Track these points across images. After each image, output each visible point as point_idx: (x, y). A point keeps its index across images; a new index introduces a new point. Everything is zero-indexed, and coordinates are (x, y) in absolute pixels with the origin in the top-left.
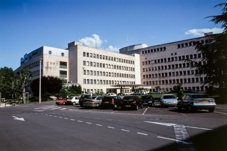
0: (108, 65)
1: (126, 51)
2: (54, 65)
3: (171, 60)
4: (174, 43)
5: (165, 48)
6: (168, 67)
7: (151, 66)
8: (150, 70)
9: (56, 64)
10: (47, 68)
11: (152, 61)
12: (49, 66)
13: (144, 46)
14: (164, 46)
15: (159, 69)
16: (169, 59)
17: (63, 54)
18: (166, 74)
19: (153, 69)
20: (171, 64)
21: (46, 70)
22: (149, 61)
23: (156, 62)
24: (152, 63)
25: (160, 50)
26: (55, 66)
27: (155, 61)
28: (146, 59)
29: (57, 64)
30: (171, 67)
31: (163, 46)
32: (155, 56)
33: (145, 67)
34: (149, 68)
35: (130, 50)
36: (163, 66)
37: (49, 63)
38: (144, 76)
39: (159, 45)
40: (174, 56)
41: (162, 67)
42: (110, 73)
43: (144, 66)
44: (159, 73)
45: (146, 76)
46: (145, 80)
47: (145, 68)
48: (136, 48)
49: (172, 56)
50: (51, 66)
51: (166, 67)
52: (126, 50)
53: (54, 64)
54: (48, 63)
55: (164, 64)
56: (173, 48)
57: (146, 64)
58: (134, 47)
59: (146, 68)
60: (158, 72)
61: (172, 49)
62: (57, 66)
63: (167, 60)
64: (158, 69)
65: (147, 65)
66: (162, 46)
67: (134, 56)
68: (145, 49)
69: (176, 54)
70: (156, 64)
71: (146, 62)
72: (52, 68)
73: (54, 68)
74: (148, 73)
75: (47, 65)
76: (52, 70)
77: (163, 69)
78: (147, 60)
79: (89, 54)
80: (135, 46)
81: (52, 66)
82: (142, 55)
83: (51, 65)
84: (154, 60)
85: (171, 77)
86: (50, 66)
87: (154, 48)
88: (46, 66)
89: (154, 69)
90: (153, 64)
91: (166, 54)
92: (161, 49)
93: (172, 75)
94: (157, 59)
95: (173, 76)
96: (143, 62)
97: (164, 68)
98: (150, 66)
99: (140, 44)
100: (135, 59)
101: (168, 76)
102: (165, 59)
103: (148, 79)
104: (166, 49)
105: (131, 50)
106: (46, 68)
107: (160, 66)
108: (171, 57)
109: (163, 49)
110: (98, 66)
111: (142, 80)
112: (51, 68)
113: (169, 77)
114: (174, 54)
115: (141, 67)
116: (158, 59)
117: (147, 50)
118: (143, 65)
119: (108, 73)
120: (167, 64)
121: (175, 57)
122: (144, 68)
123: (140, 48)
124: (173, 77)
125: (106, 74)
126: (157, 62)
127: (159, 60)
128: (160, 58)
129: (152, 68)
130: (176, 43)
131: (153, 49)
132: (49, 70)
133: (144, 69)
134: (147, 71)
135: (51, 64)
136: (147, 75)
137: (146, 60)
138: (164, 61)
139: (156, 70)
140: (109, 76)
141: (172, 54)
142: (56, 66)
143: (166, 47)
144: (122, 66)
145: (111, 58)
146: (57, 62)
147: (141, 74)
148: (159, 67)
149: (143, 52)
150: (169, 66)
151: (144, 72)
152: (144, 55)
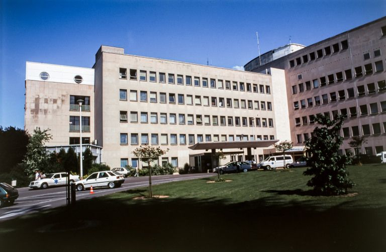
0: (194, 97)
1: (256, 67)
2: (55, 106)
3: (364, 71)
4: (370, 26)
5: (345, 44)
6: (357, 92)
7: (313, 93)
8: (311, 104)
9: (59, 102)
10: (36, 111)
11: (314, 81)
12: (41, 107)
13: (295, 48)
14: (343, 40)
15: (334, 98)
16: (359, 70)
17: (78, 79)
18: (353, 110)
19: (318, 102)
20: (365, 82)
21: (33, 117)
22: (308, 84)
23: (323, 84)
24: (316, 86)
25: (333, 50)
26: (58, 107)
27: (323, 79)
28: (300, 77)
29: (63, 101)
30: (367, 90)
31: (339, 41)
32: (321, 68)
33: (298, 98)
34: (308, 99)
35: (264, 64)
36: (343, 91)
37: (42, 101)
38: (298, 120)
39: (329, 39)
40: (372, 60)
41: (342, 93)
42: (199, 116)
43: (296, 95)
44: (334, 109)
45: (301, 120)
46: (300, 129)
47: (299, 101)
48: (276, 56)
49: (367, 62)
50: (46, 108)
51: (351, 92)
52: (257, 64)
53: (55, 101)
54: (37, 100)
55: (345, 86)
56: (368, 40)
57: (302, 90)
58: (273, 54)
59: (301, 101)
60: (330, 106)
61: (365, 43)
62: (64, 106)
63: (354, 74)
64: (330, 99)
65: (303, 93)
66: (337, 39)
67: (269, 73)
68: (297, 55)
69: (377, 53)
70: (324, 87)
71: (301, 85)
72: (50, 110)
73: (54, 112)
74: (307, 113)
75: (37, 105)
76: (49, 116)
77: (344, 98)
78: (303, 81)
79: (138, 72)
80: (274, 52)
81: (50, 106)
82: (290, 71)
83: (46, 104)
84: (319, 78)
85: (366, 118)
86: (43, 106)
87: (319, 49)
88: (33, 106)
89: (322, 102)
90: (318, 87)
91: (351, 59)
92: (336, 47)
93: (370, 111)
94: (326, 74)
95: (372, 115)
96: (293, 87)
97: (347, 95)
98: (311, 95)
99: (286, 46)
100: (271, 81)
101: (358, 116)
102: (348, 73)
103: (307, 127)
104: (349, 45)
105: (267, 63)
106: (32, 111)
107: (334, 93)
108: (363, 63)
109: (341, 47)
110: (163, 101)
111: (292, 130)
112: (46, 111)
113: (361, 117)
114: (372, 55)
115: (289, 99)
116: (330, 73)
117: (301, 56)
118: (294, 93)
119: (195, 117)
120: (355, 85)
121: (376, 63)
122: (295, 101)
123: (286, 54)
124: (373, 117)
125: (188, 119)
126: (328, 81)
127: (331, 77)
128: (334, 72)
129: (315, 98)
130: (375, 24)
131: (315, 50)
132: (41, 116)
133: (296, 103)
134: (303, 107)
135: (46, 101)
136: (304, 118)
137: (300, 82)
138: (345, 77)
139: (326, 102)
140: (195, 123)
141: (367, 57)
142: (60, 106)
143: (349, 41)
144: (235, 100)
145: (201, 80)
146: (64, 98)
147: (291, 116)
148: (333, 95)
149: (292, 63)
150: (361, 89)
151: (298, 111)
152: (295, 69)
